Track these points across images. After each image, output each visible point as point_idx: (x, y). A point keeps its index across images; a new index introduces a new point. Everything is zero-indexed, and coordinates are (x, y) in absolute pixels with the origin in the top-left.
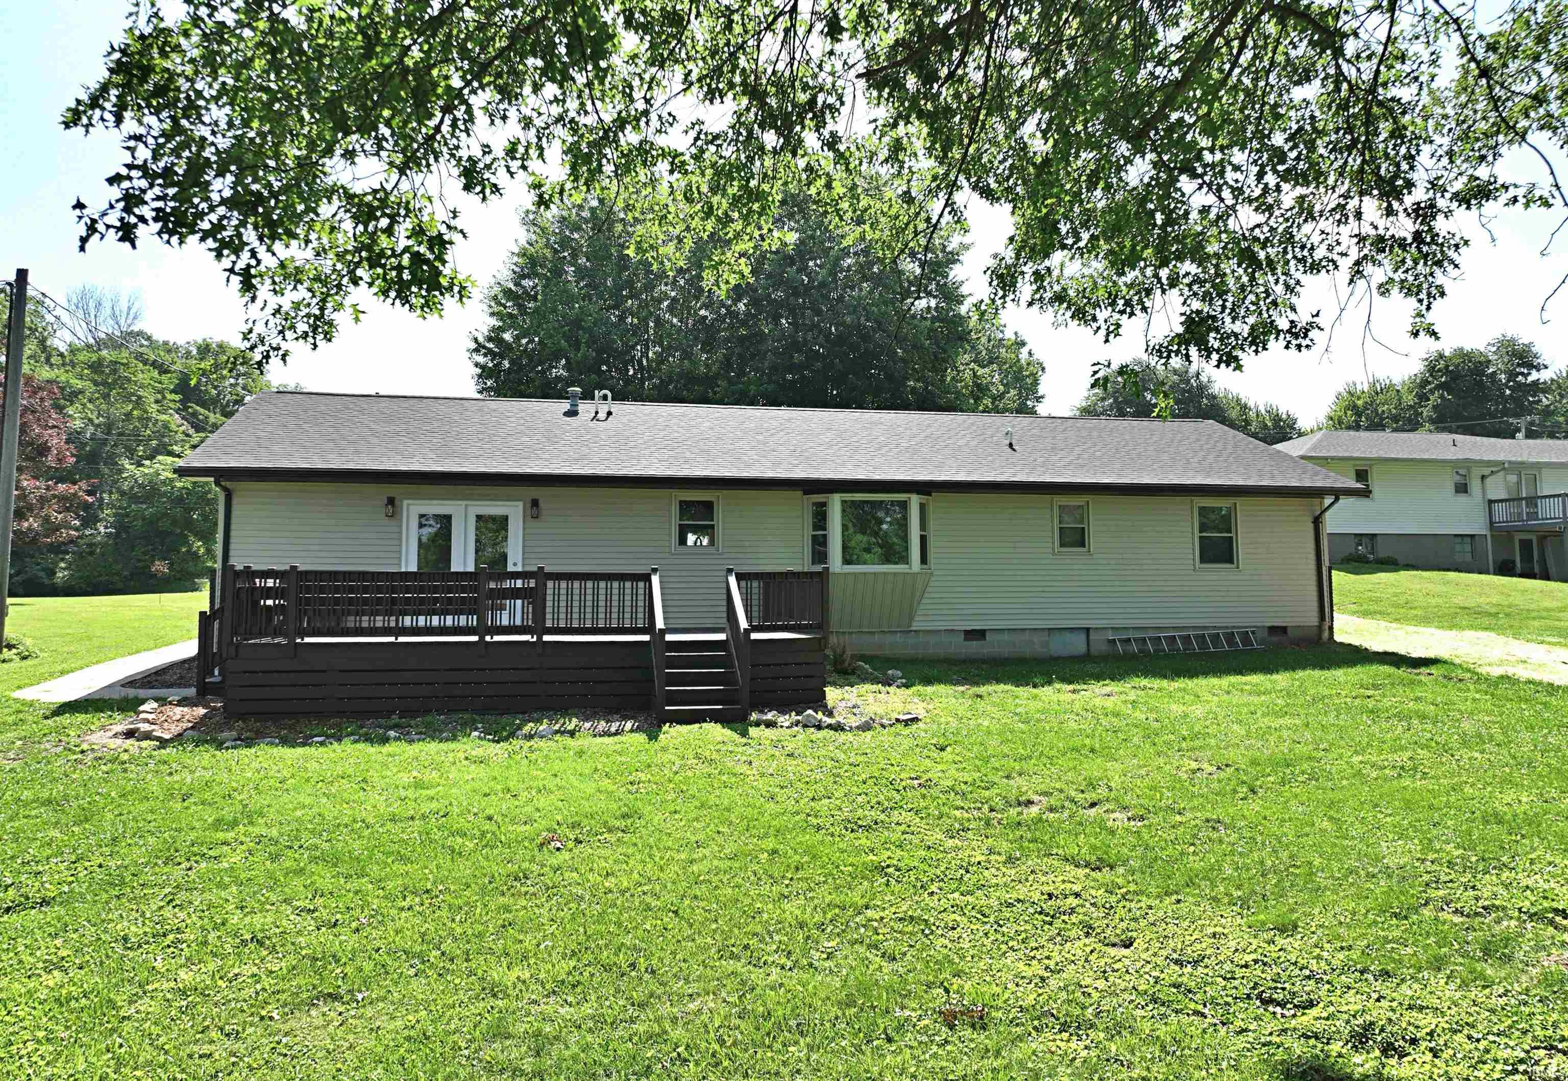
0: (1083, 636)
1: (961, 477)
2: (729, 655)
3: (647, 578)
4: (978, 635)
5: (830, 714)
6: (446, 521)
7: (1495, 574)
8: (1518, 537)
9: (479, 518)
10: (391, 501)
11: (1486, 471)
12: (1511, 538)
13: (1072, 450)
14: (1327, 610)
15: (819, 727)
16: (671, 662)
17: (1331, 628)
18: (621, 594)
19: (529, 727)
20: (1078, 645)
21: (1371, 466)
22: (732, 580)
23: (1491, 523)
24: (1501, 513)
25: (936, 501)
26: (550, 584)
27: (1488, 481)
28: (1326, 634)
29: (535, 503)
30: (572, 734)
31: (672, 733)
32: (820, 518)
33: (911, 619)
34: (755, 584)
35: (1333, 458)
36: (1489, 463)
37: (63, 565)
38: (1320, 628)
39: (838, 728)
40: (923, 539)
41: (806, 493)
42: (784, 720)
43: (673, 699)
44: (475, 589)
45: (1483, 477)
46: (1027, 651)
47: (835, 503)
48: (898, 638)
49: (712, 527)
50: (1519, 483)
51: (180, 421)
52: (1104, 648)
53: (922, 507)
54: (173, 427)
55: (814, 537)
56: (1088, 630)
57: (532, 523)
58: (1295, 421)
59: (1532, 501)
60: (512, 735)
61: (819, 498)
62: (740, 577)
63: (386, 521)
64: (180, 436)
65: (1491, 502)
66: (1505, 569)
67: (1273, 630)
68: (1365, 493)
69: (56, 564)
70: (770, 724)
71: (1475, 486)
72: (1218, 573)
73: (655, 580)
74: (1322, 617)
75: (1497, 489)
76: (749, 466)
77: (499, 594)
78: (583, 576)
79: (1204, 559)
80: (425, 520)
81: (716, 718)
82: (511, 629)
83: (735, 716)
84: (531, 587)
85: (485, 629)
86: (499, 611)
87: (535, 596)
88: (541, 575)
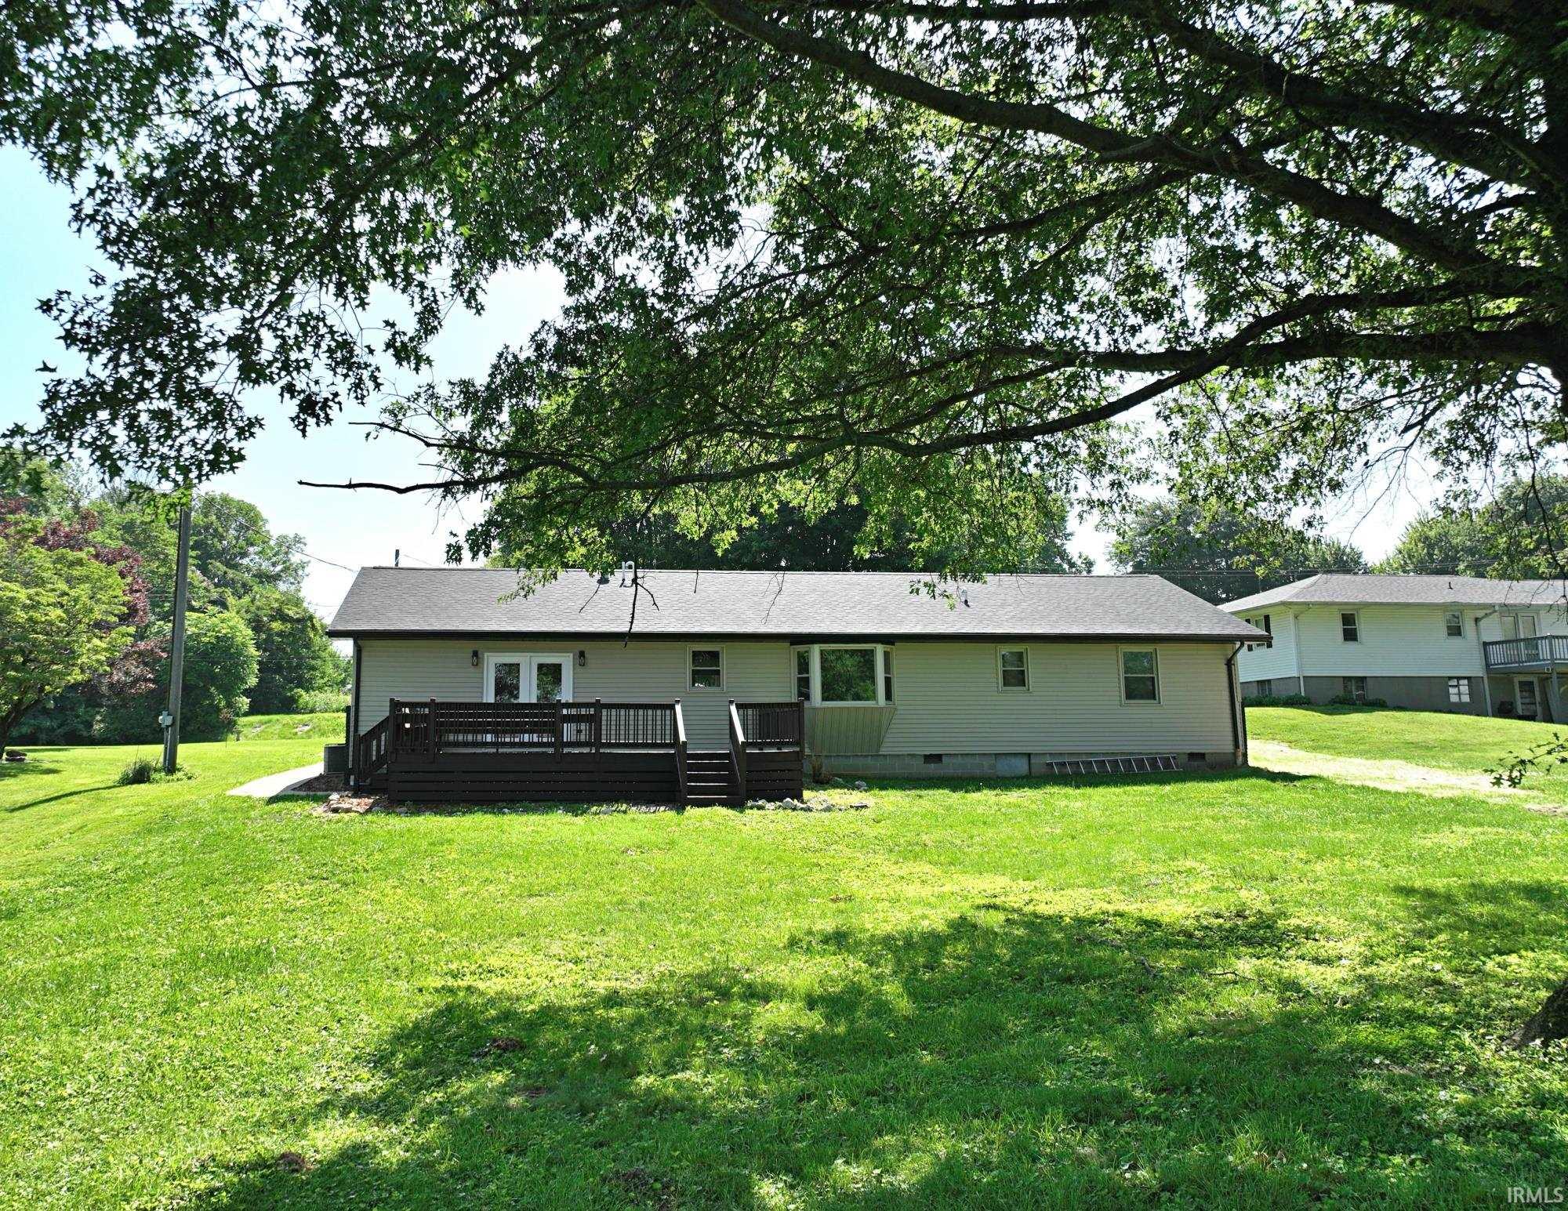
0: (1025, 761)
1: (918, 629)
2: (732, 762)
3: (672, 707)
4: (937, 758)
5: (802, 802)
6: (514, 669)
7: (1494, 715)
8: (1517, 679)
9: (541, 667)
10: (475, 654)
11: (1480, 614)
12: (1511, 682)
13: (1018, 605)
14: (1241, 739)
15: (794, 809)
16: (691, 767)
17: (1245, 755)
18: (654, 720)
19: (594, 808)
20: (1021, 767)
21: (1357, 610)
22: (733, 708)
23: (1488, 665)
24: (1497, 655)
25: (896, 649)
26: (604, 712)
27: (1482, 623)
28: (1240, 760)
29: (582, 654)
30: (625, 812)
31: (691, 811)
32: (804, 666)
33: (879, 746)
34: (750, 712)
35: (1314, 604)
36: (1479, 606)
37: (98, 718)
38: (1235, 754)
39: (809, 810)
40: (888, 681)
41: (792, 644)
42: (770, 806)
43: (692, 791)
44: (553, 715)
45: (1477, 620)
46: (977, 772)
47: (816, 650)
48: (869, 761)
49: (718, 672)
50: (1516, 623)
51: (201, 578)
52: (1044, 770)
53: (887, 655)
54: (196, 583)
55: (800, 680)
56: (1029, 755)
57: (580, 669)
58: (1360, 555)
59: (1532, 642)
60: (584, 812)
61: (802, 648)
62: (739, 707)
63: (472, 669)
64: (202, 592)
65: (1485, 644)
66: (1505, 711)
67: (1192, 756)
68: (1267, 641)
69: (93, 717)
70: (761, 808)
71: (1468, 628)
72: (1141, 710)
73: (678, 708)
74: (1236, 746)
75: (1493, 630)
76: (745, 623)
77: (569, 719)
78: (627, 706)
79: (1129, 696)
80: (500, 667)
81: (723, 803)
82: (578, 744)
83: (736, 803)
84: (591, 714)
85: (560, 744)
86: (569, 732)
87: (594, 720)
88: (598, 705)
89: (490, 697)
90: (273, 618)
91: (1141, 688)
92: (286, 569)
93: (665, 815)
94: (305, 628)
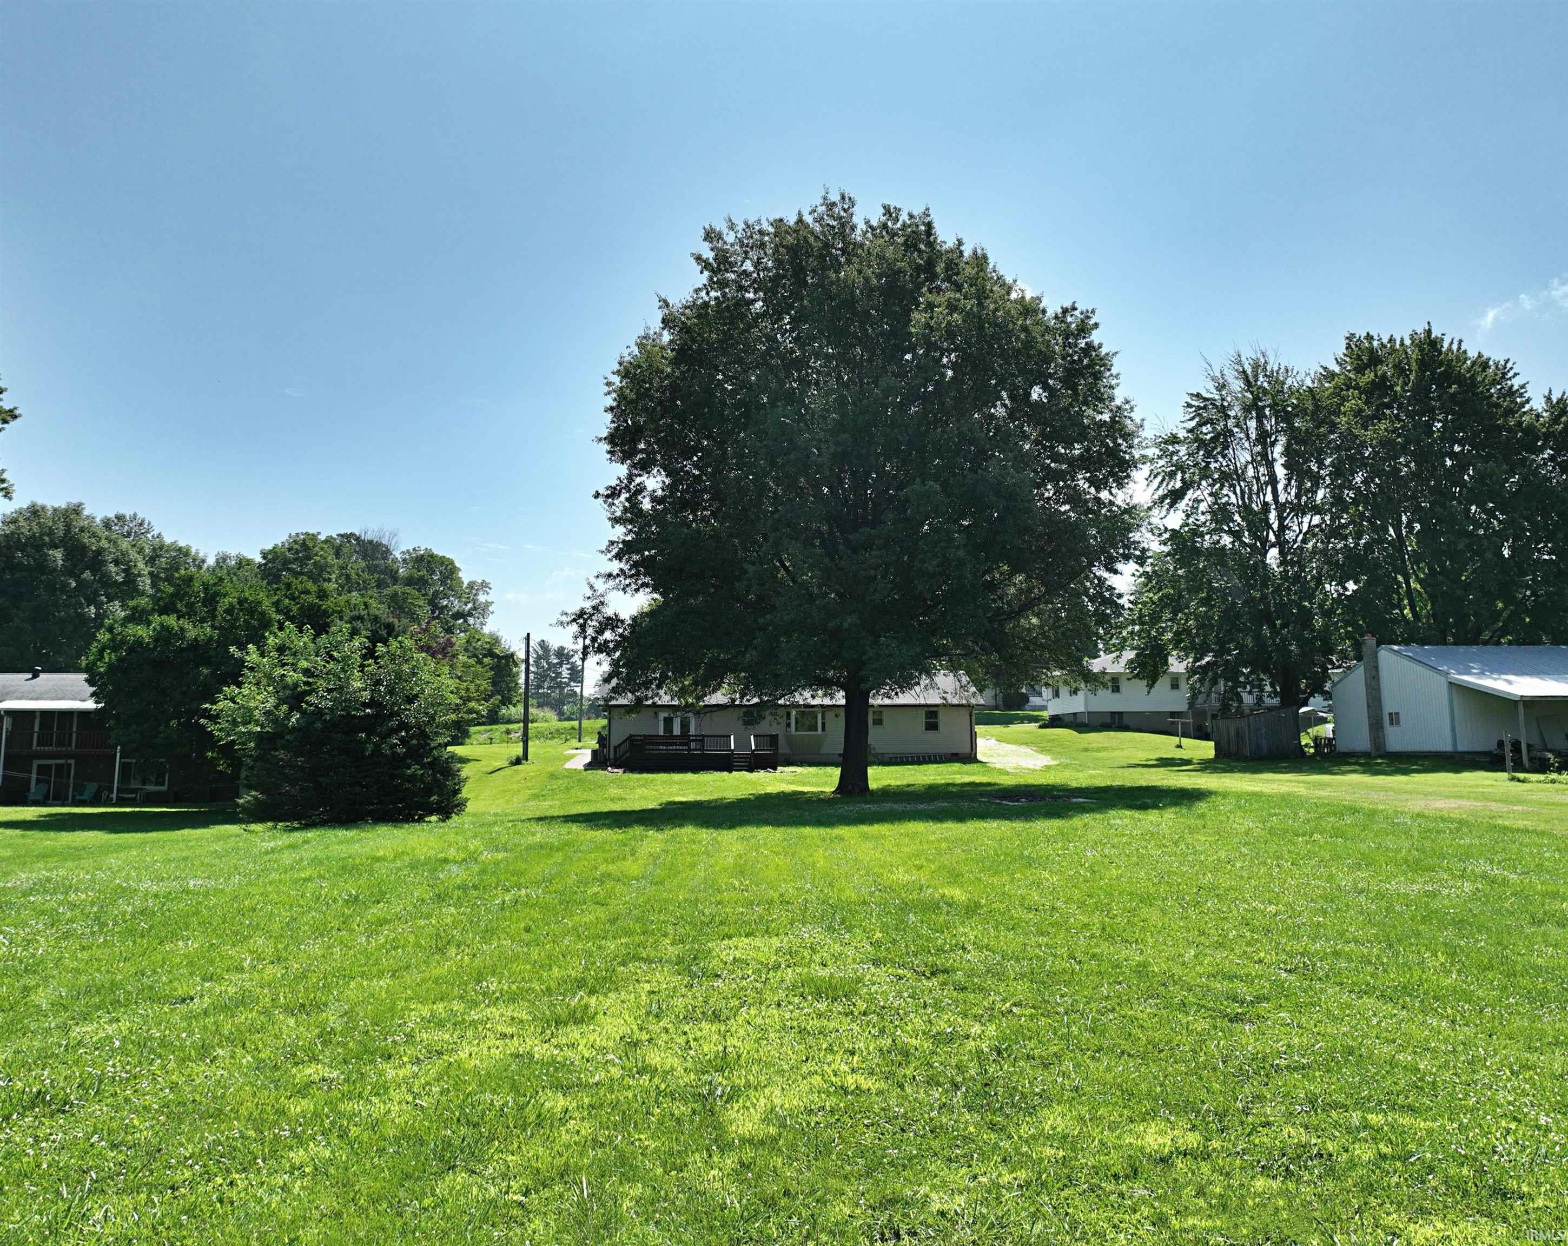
0: (881, 756)
2: (750, 756)
3: (729, 736)
5: (775, 770)
6: (671, 720)
9: (681, 719)
10: (656, 713)
14: (973, 747)
16: (735, 758)
17: (975, 754)
18: (723, 742)
22: (752, 737)
25: (828, 710)
26: (706, 738)
28: (972, 756)
29: (698, 713)
31: (734, 773)
32: (789, 717)
33: (819, 750)
34: (760, 738)
38: (970, 752)
40: (823, 724)
41: (784, 709)
42: (762, 771)
43: (735, 766)
44: (687, 739)
47: (794, 712)
48: (815, 756)
53: (823, 713)
56: (883, 754)
57: (697, 720)
61: (789, 710)
62: (755, 736)
63: (655, 720)
67: (953, 754)
70: (759, 772)
72: (931, 734)
73: (732, 737)
74: (972, 750)
77: (693, 741)
78: (714, 736)
79: (926, 729)
80: (665, 719)
81: (746, 770)
82: (696, 750)
83: (751, 770)
84: (701, 739)
85: (689, 750)
86: (693, 745)
87: (702, 741)
88: (703, 736)
89: (662, 733)
90: (485, 656)
91: (932, 726)
92: (475, 608)
93: (725, 774)
94: (508, 663)
